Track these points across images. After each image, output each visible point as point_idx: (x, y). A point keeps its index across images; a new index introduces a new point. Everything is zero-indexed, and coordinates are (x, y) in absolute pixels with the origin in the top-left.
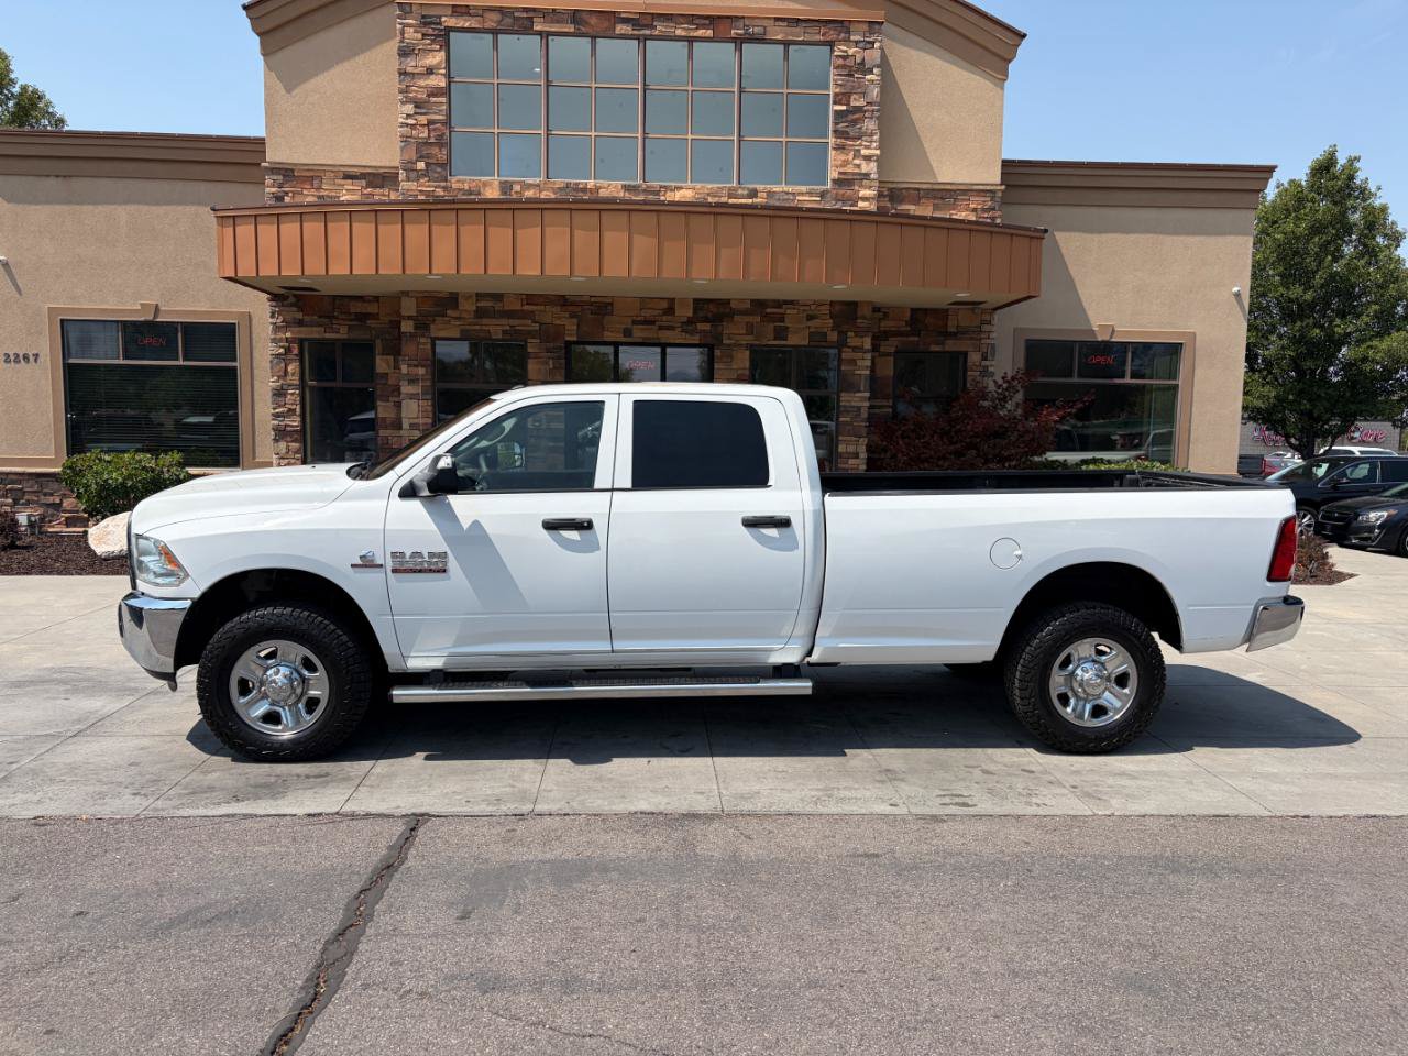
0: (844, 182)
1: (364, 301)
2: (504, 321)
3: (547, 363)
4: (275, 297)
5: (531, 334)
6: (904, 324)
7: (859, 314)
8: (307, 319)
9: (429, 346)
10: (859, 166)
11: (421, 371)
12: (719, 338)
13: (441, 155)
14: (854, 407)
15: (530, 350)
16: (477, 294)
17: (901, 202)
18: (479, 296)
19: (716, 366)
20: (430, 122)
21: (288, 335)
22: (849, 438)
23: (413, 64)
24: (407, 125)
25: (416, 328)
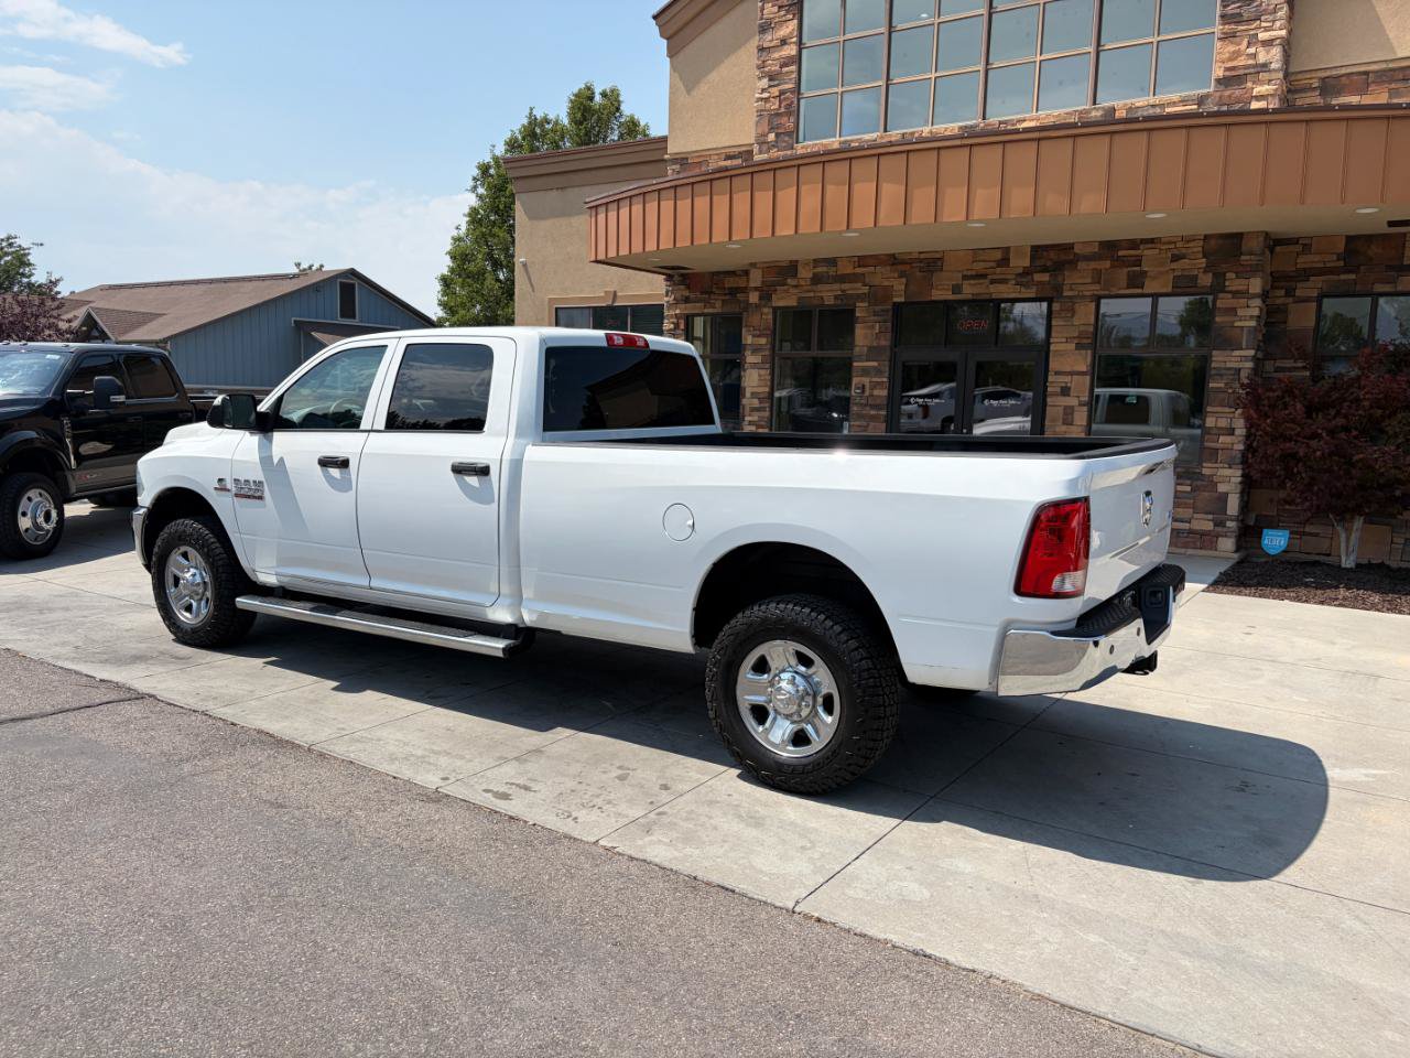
0: (1231, 80)
1: (736, 275)
2: (836, 286)
3: (873, 327)
4: (669, 278)
5: (860, 297)
6: (1335, 257)
7: (1244, 248)
8: (692, 296)
9: (770, 317)
10: (1254, 56)
11: (763, 341)
12: (1058, 289)
13: (789, 124)
14: (1230, 369)
15: (857, 314)
16: (814, 260)
17: (1339, 93)
18: (817, 262)
19: (1054, 323)
20: (782, 93)
21: (678, 311)
22: (1219, 409)
23: (770, 38)
24: (762, 99)
25: (761, 298)
